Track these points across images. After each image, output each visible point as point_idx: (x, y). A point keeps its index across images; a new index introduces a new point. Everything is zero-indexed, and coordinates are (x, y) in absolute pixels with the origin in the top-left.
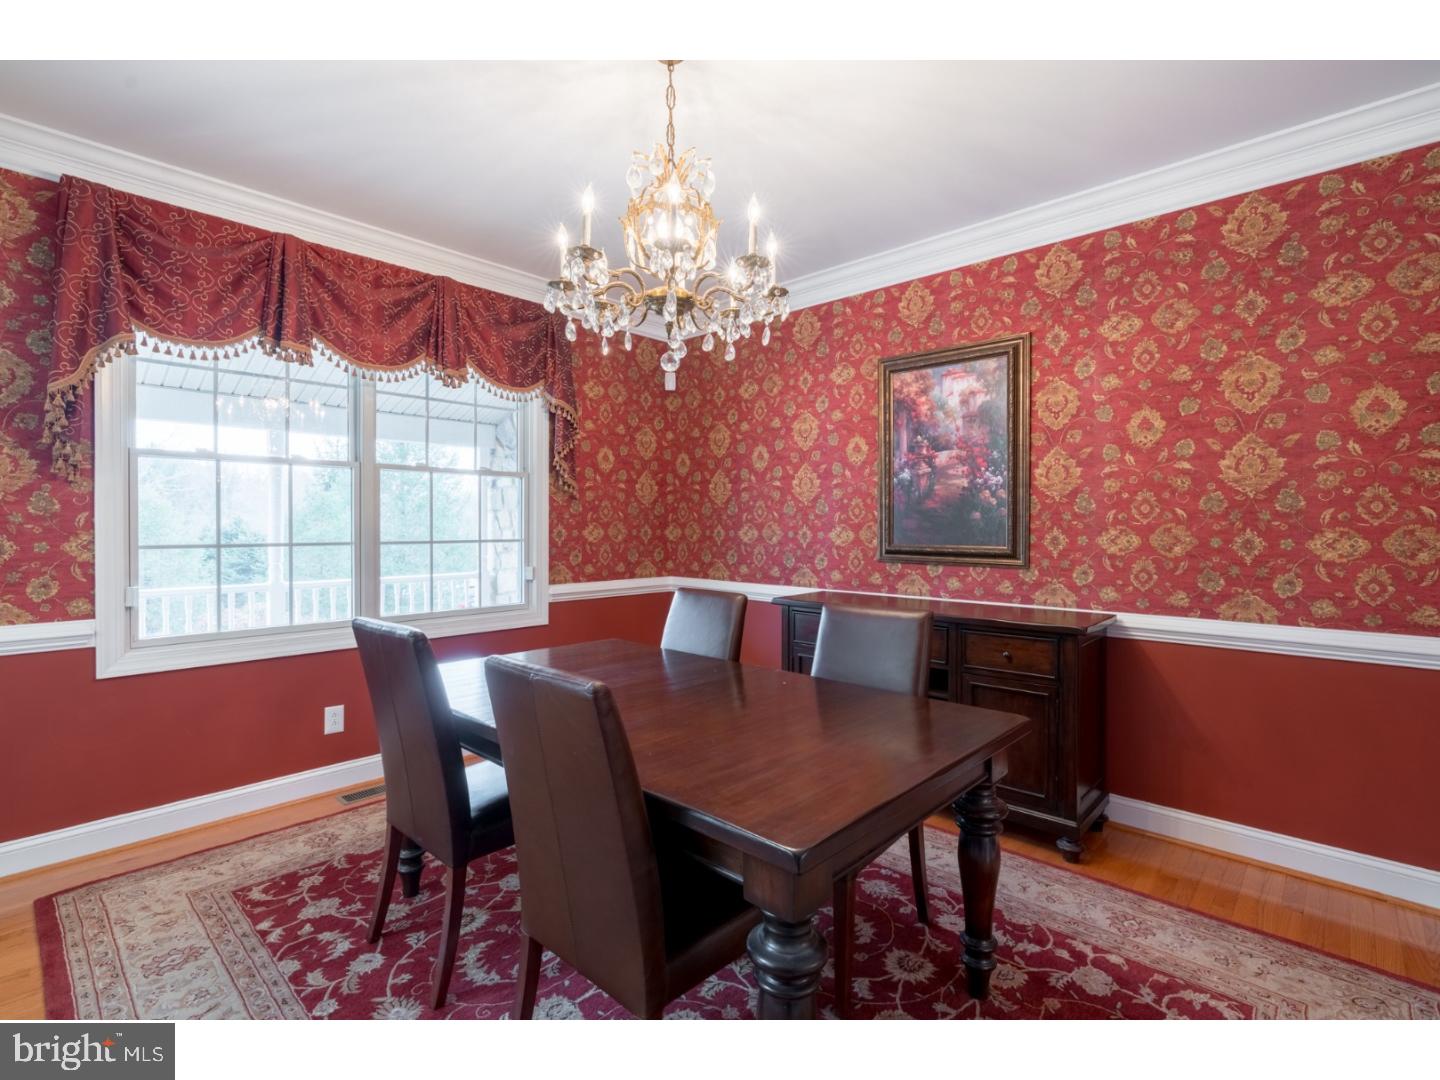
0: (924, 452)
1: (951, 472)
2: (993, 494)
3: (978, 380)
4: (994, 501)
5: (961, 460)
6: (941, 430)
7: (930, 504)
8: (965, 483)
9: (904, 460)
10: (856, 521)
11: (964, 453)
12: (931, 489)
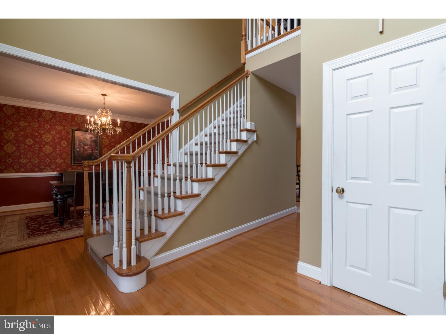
0: (82, 146)
1: (88, 150)
2: (96, 154)
3: (93, 135)
4: (96, 155)
5: (90, 148)
6: (86, 143)
7: (83, 155)
8: (91, 152)
9: (77, 147)
10: (64, 158)
11: (90, 147)
12: (84, 152)
